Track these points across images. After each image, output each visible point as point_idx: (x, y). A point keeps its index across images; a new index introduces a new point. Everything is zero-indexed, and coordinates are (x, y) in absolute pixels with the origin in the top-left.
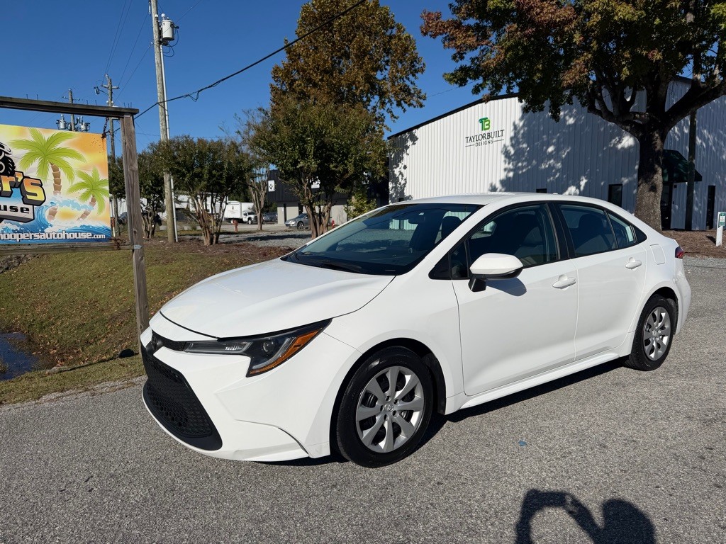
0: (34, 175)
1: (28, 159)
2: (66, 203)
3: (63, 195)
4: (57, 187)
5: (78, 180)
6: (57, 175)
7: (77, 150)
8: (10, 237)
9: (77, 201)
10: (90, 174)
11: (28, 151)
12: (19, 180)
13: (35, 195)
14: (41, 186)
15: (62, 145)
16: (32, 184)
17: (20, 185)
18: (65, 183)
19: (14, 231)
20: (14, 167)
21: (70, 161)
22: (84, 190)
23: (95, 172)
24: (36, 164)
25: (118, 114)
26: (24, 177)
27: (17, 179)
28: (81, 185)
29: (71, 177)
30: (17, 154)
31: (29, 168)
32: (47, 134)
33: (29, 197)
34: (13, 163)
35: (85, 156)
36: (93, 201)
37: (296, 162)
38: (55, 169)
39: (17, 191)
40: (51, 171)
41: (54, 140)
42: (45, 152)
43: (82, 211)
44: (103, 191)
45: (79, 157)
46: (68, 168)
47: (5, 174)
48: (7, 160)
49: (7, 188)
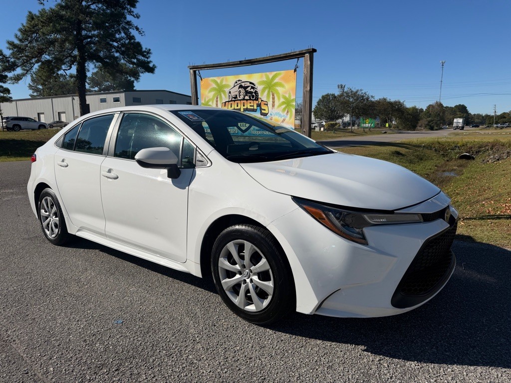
0: (265, 99)
1: (264, 90)
2: (277, 114)
3: (275, 109)
4: (273, 106)
5: (282, 100)
6: (273, 99)
7: (283, 82)
10: (287, 96)
11: (264, 86)
13: (265, 110)
14: (267, 105)
15: (276, 81)
16: (264, 104)
18: (277, 103)
20: (258, 96)
21: (279, 89)
22: (284, 106)
23: (290, 95)
24: (266, 93)
25: (301, 55)
26: (262, 101)
27: (259, 102)
28: (283, 103)
29: (279, 99)
30: (259, 88)
31: (263, 96)
32: (271, 75)
33: (263, 111)
34: (258, 94)
35: (286, 85)
36: (288, 112)
38: (273, 95)
39: (259, 108)
40: (271, 96)
41: (273, 78)
42: (270, 86)
43: (283, 118)
44: (292, 106)
45: (283, 86)
46: (278, 93)
47: (255, 100)
48: (256, 92)
49: (255, 107)
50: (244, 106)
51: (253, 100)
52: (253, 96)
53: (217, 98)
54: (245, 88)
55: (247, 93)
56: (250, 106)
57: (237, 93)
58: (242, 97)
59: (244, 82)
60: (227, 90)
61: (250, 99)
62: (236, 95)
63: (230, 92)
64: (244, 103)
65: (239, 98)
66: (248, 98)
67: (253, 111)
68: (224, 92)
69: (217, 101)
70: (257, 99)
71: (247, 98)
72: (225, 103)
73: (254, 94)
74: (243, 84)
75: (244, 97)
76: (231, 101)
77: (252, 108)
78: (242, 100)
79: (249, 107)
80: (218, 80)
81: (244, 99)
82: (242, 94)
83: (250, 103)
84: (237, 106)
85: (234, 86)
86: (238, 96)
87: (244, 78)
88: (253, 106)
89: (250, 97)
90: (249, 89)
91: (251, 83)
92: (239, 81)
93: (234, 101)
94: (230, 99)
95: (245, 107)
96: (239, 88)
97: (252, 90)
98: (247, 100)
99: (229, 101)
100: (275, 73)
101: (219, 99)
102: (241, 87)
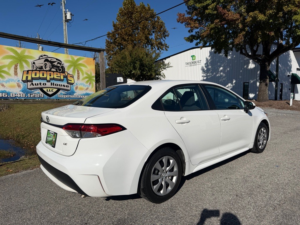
0: (71, 73)
1: (69, 67)
2: (81, 84)
3: (80, 82)
4: (78, 78)
5: (85, 75)
6: (78, 74)
7: (85, 64)
8: (62, 96)
9: (85, 83)
10: (89, 73)
11: (69, 64)
12: (66, 75)
13: (71, 81)
14: (73, 77)
15: (80, 62)
16: (70, 76)
17: (66, 77)
18: (81, 77)
19: (64, 94)
20: (65, 70)
21: (83, 68)
22: (87, 80)
23: (91, 73)
24: (72, 69)
26: (68, 74)
27: (65, 74)
28: (86, 78)
29: (83, 74)
30: (66, 65)
31: (69, 71)
32: (76, 58)
33: (69, 81)
34: (64, 69)
35: (88, 66)
36: (90, 83)
37: (131, 71)
38: (78, 71)
39: (65, 79)
40: (76, 72)
41: (78, 60)
42: (75, 65)
43: (86, 87)
44: (93, 80)
45: (86, 67)
46: (82, 71)
47: (62, 72)
48: (62, 67)
49: (62, 78)
50: (50, 76)
51: (60, 73)
52: (60, 70)
53: (16, 66)
54: (52, 62)
55: (53, 66)
56: (57, 76)
57: (43, 65)
58: (48, 69)
59: (50, 57)
60: (31, 61)
61: (57, 71)
62: (42, 67)
63: (34, 63)
64: (50, 74)
65: (44, 69)
66: (55, 71)
67: (60, 81)
68: (26, 62)
69: (16, 69)
70: (63, 72)
71: (53, 70)
72: (28, 71)
73: (60, 68)
74: (49, 59)
75: (51, 69)
76: (36, 70)
77: (59, 78)
78: (48, 71)
79: (55, 77)
80: (19, 50)
81: (50, 71)
82: (48, 66)
83: (57, 74)
84: (43, 75)
85: (39, 59)
86: (44, 68)
87: (50, 55)
88: (60, 77)
89: (56, 70)
90: (55, 64)
91: (57, 59)
92: (45, 55)
93: (40, 71)
94: (35, 69)
95: (52, 77)
96: (45, 61)
97: (59, 65)
98: (54, 72)
99: (32, 71)
100: (79, 57)
101: (18, 67)
102: (46, 60)
